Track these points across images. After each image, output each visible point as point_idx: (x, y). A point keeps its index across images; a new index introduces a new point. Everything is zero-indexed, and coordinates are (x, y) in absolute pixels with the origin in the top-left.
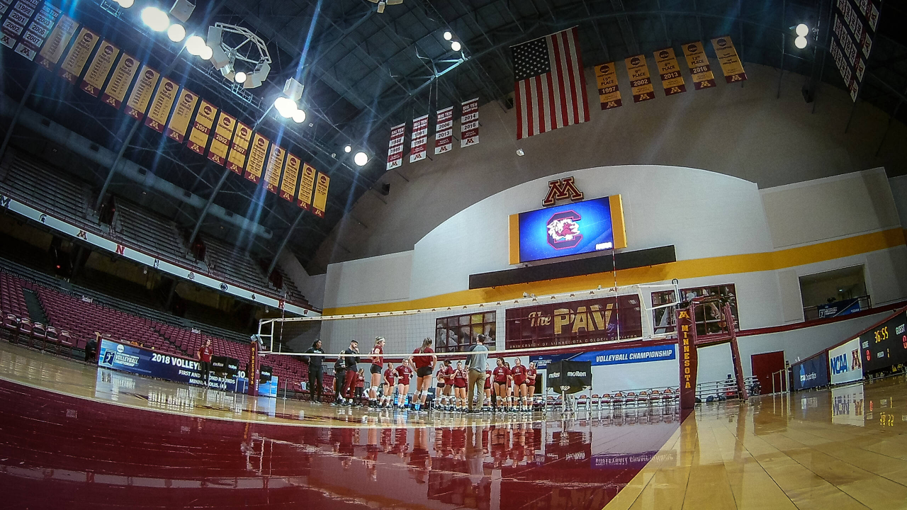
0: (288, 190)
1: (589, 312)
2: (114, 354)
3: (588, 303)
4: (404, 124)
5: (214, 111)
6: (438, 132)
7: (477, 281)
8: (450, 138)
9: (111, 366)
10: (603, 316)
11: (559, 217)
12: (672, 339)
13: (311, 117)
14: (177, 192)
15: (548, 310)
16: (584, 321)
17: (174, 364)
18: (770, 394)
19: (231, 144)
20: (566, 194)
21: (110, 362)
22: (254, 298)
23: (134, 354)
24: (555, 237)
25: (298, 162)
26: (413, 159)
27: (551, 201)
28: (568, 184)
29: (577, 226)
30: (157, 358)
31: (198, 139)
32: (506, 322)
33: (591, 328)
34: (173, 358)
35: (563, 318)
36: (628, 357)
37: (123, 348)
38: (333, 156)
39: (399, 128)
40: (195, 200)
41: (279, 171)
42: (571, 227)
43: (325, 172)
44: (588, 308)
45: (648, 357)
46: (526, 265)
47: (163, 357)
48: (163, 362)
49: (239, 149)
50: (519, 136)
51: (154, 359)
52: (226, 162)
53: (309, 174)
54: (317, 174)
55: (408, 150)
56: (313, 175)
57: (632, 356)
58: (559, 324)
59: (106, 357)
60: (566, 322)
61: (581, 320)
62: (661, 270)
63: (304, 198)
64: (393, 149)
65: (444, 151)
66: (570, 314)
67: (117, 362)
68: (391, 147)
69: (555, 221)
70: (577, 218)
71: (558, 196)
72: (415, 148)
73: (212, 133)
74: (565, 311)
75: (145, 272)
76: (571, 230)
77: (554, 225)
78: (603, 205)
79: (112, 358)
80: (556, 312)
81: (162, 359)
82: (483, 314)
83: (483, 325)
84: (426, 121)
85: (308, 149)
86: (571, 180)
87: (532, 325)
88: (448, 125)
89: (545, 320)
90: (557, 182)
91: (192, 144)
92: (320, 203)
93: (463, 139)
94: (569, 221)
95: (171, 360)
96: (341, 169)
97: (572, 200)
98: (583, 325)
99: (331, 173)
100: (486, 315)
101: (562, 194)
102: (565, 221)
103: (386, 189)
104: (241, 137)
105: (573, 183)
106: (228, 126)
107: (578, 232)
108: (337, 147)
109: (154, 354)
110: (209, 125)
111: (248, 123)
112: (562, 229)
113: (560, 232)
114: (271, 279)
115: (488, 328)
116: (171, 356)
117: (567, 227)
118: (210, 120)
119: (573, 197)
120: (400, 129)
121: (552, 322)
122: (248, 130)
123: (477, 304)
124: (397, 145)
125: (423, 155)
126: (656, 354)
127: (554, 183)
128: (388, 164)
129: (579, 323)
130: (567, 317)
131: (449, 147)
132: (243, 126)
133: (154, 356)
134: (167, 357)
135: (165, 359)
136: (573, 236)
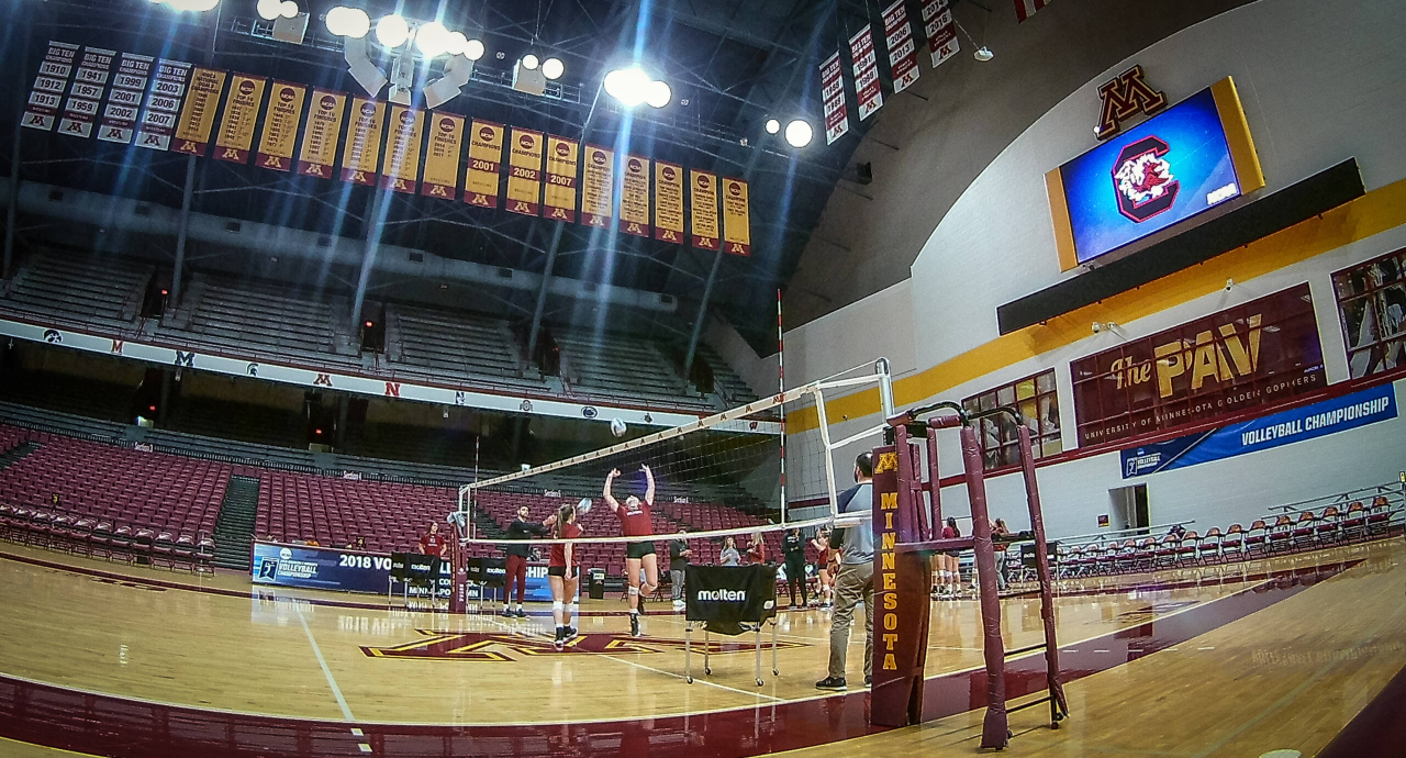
0: (670, 225)
1: (1219, 340)
2: (275, 564)
3: (1212, 322)
4: (837, 54)
5: (499, 132)
6: (893, 50)
7: (1013, 316)
8: (912, 56)
9: (273, 581)
10: (1245, 343)
11: (1133, 153)
13: (678, 91)
14: (490, 275)
15: (1141, 350)
16: (1211, 358)
17: (378, 567)
19: (543, 177)
20: (1133, 105)
21: (271, 575)
22: (650, 420)
23: (309, 559)
25: (678, 171)
26: (864, 112)
27: (1110, 125)
28: (1133, 82)
29: (1166, 165)
30: (348, 561)
31: (482, 185)
32: (1074, 386)
33: (1227, 374)
34: (376, 559)
35: (1172, 358)
36: (1303, 426)
37: (290, 553)
38: (744, 142)
39: (833, 62)
40: (521, 280)
41: (645, 197)
42: (1156, 170)
43: (737, 175)
44: (1216, 333)
45: (1342, 419)
46: (1091, 267)
47: (359, 558)
48: (359, 566)
49: (561, 181)
50: (1022, 15)
51: (342, 564)
52: (541, 207)
53: (705, 188)
54: (719, 184)
55: (853, 101)
56: (712, 187)
57: (1310, 423)
58: (1167, 372)
59: (264, 569)
60: (1178, 370)
61: (1206, 362)
62: (1343, 218)
63: (704, 230)
64: (830, 104)
65: (909, 84)
66: (1183, 351)
67: (282, 573)
68: (827, 101)
69: (1128, 163)
70: (1161, 148)
71: (1120, 112)
72: (863, 91)
73: (504, 170)
74: (1175, 346)
75: (446, 415)
76: (1157, 174)
77: (1127, 170)
78: (1204, 110)
79: (273, 569)
80: (1159, 351)
81: (357, 561)
82: (1035, 377)
83: (1037, 399)
84: (868, 36)
85: (695, 143)
86: (1135, 72)
87: (1119, 387)
88: (904, 32)
89: (1140, 376)
90: (1113, 85)
91: (473, 195)
92: (738, 231)
93: (933, 51)
94: (1151, 158)
95: (373, 562)
96: (764, 161)
97: (1148, 113)
98: (1210, 370)
99: (747, 175)
100: (1038, 380)
101: (1126, 106)
102: (1144, 159)
103: (865, 173)
104: (559, 161)
105: (1141, 77)
106: (528, 150)
107: (1171, 176)
108: (753, 128)
109: (342, 556)
110: (497, 157)
111: (572, 134)
112: (1143, 177)
113: (1140, 183)
114: (691, 378)
115: (1046, 403)
116: (372, 556)
117: (1150, 170)
118: (495, 147)
119: (1147, 105)
120: (833, 64)
121: (1153, 373)
122: (570, 145)
123: (1019, 363)
124: (836, 95)
125: (878, 100)
126: (1351, 413)
127: (1107, 89)
128: (828, 133)
129: (1205, 366)
130: (1179, 358)
131: (915, 73)
132: (558, 142)
133: (343, 559)
134: (365, 559)
135: (363, 562)
136: (1164, 187)
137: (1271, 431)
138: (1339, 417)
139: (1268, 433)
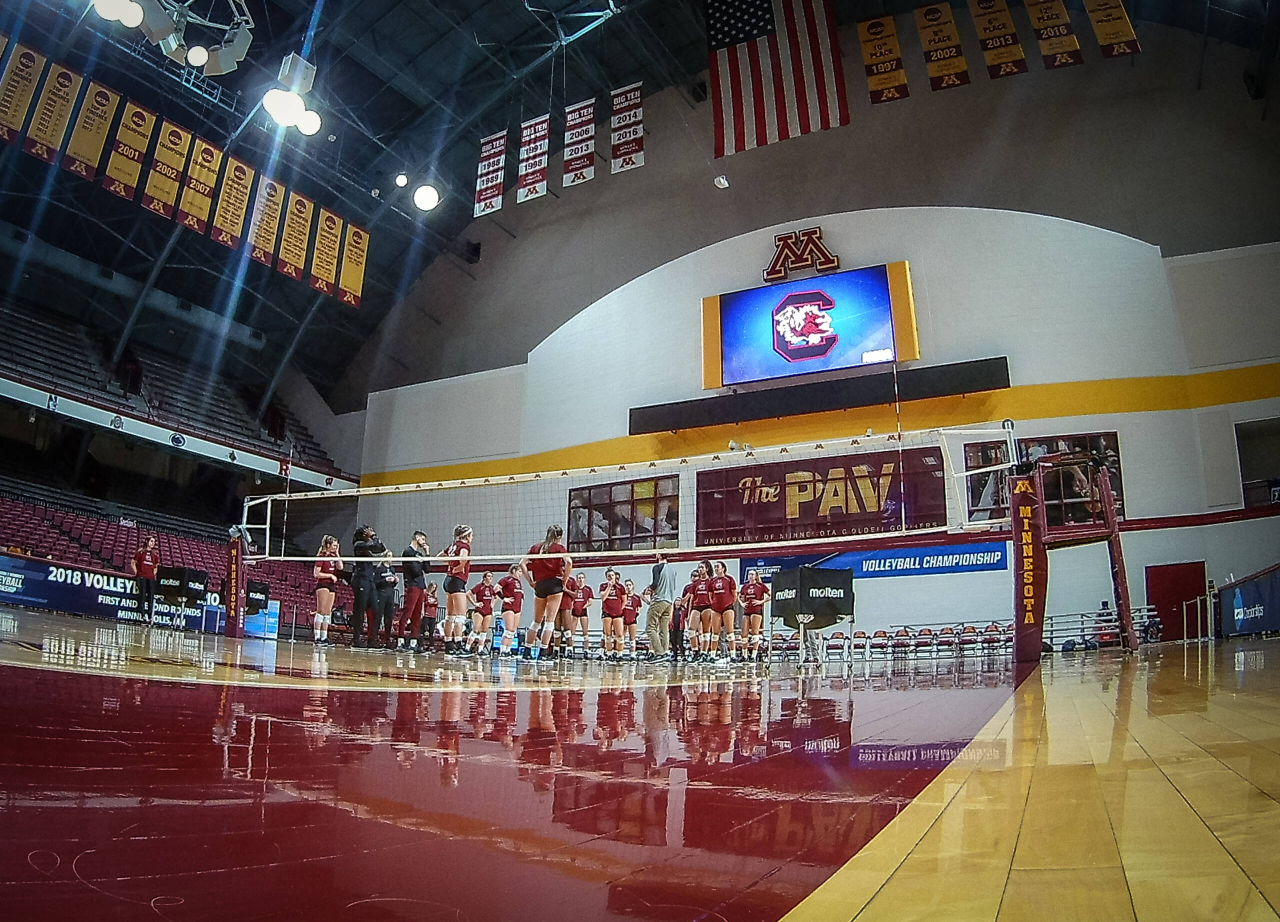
0: (293, 259)
1: (850, 478)
3: (847, 462)
4: (505, 133)
5: (151, 119)
6: (569, 145)
7: (645, 420)
8: (590, 157)
10: (876, 486)
12: (1001, 531)
13: (331, 122)
14: (91, 273)
15: (775, 473)
16: (841, 493)
17: (88, 585)
18: (1180, 642)
19: (183, 179)
20: (807, 260)
22: (234, 458)
23: (15, 569)
24: (789, 336)
25: (310, 206)
26: (522, 196)
27: (780, 272)
28: (811, 240)
29: (828, 319)
30: (57, 575)
31: (123, 172)
32: (698, 494)
33: (854, 508)
34: (86, 574)
35: (802, 488)
36: (921, 563)
38: (375, 193)
39: (496, 140)
40: (119, 284)
41: (275, 225)
42: (818, 321)
43: (360, 223)
44: (849, 471)
45: (957, 564)
46: (735, 391)
47: (69, 572)
48: (69, 581)
49: (200, 187)
50: (719, 151)
51: (51, 578)
52: (175, 211)
53: (331, 228)
54: (344, 228)
55: (513, 180)
56: (338, 231)
57: (928, 562)
58: (795, 500)
60: (807, 496)
61: (836, 494)
62: (983, 402)
63: (323, 273)
64: (485, 178)
65: (580, 181)
66: (815, 482)
68: (482, 176)
69: (790, 309)
70: (827, 304)
71: (792, 263)
72: (527, 175)
73: (148, 161)
74: (806, 476)
75: (32, 419)
76: (817, 325)
77: (788, 315)
78: (876, 282)
80: (789, 478)
81: (66, 576)
82: (656, 480)
83: (656, 501)
84: (545, 125)
85: (328, 182)
86: (815, 232)
87: (745, 502)
88: (587, 131)
89: (769, 493)
90: (791, 238)
91: (112, 181)
92: (353, 281)
93: (615, 157)
94: (815, 309)
95: (83, 578)
96: (389, 216)
97: (818, 271)
98: (839, 502)
99: (370, 225)
100: (661, 483)
101: (799, 258)
102: (807, 308)
103: (474, 252)
104: (202, 166)
105: (820, 238)
106: (177, 146)
107: (831, 330)
108: (383, 179)
109: (51, 568)
110: (143, 146)
111: (215, 139)
112: (803, 324)
113: (798, 329)
114: (264, 422)
115: (664, 506)
116: (82, 571)
117: (811, 320)
118: (144, 135)
119: (821, 264)
120: (498, 140)
121: (782, 496)
122: (216, 152)
123: (642, 463)
124: (494, 171)
125: (542, 188)
126: (972, 559)
127: (784, 239)
128: (477, 205)
129: (833, 497)
130: (810, 487)
131: (589, 173)
132: (205, 146)
133: (52, 572)
134: (75, 573)
135: (72, 577)
136: (822, 338)
137: (891, 562)
138: (955, 561)
139: (887, 564)
